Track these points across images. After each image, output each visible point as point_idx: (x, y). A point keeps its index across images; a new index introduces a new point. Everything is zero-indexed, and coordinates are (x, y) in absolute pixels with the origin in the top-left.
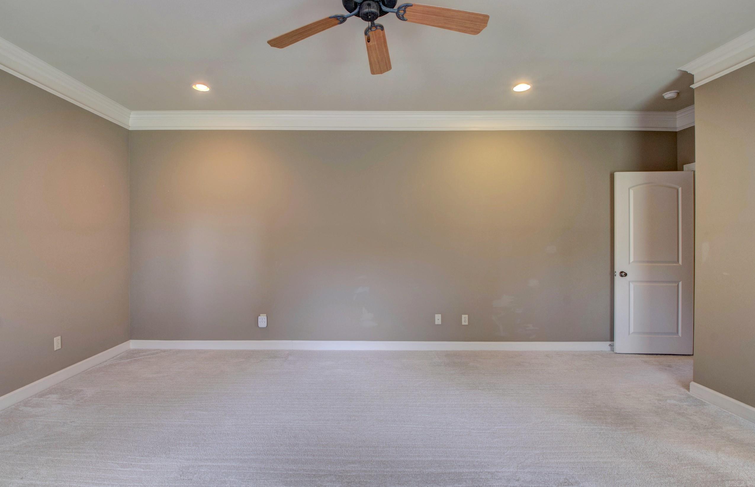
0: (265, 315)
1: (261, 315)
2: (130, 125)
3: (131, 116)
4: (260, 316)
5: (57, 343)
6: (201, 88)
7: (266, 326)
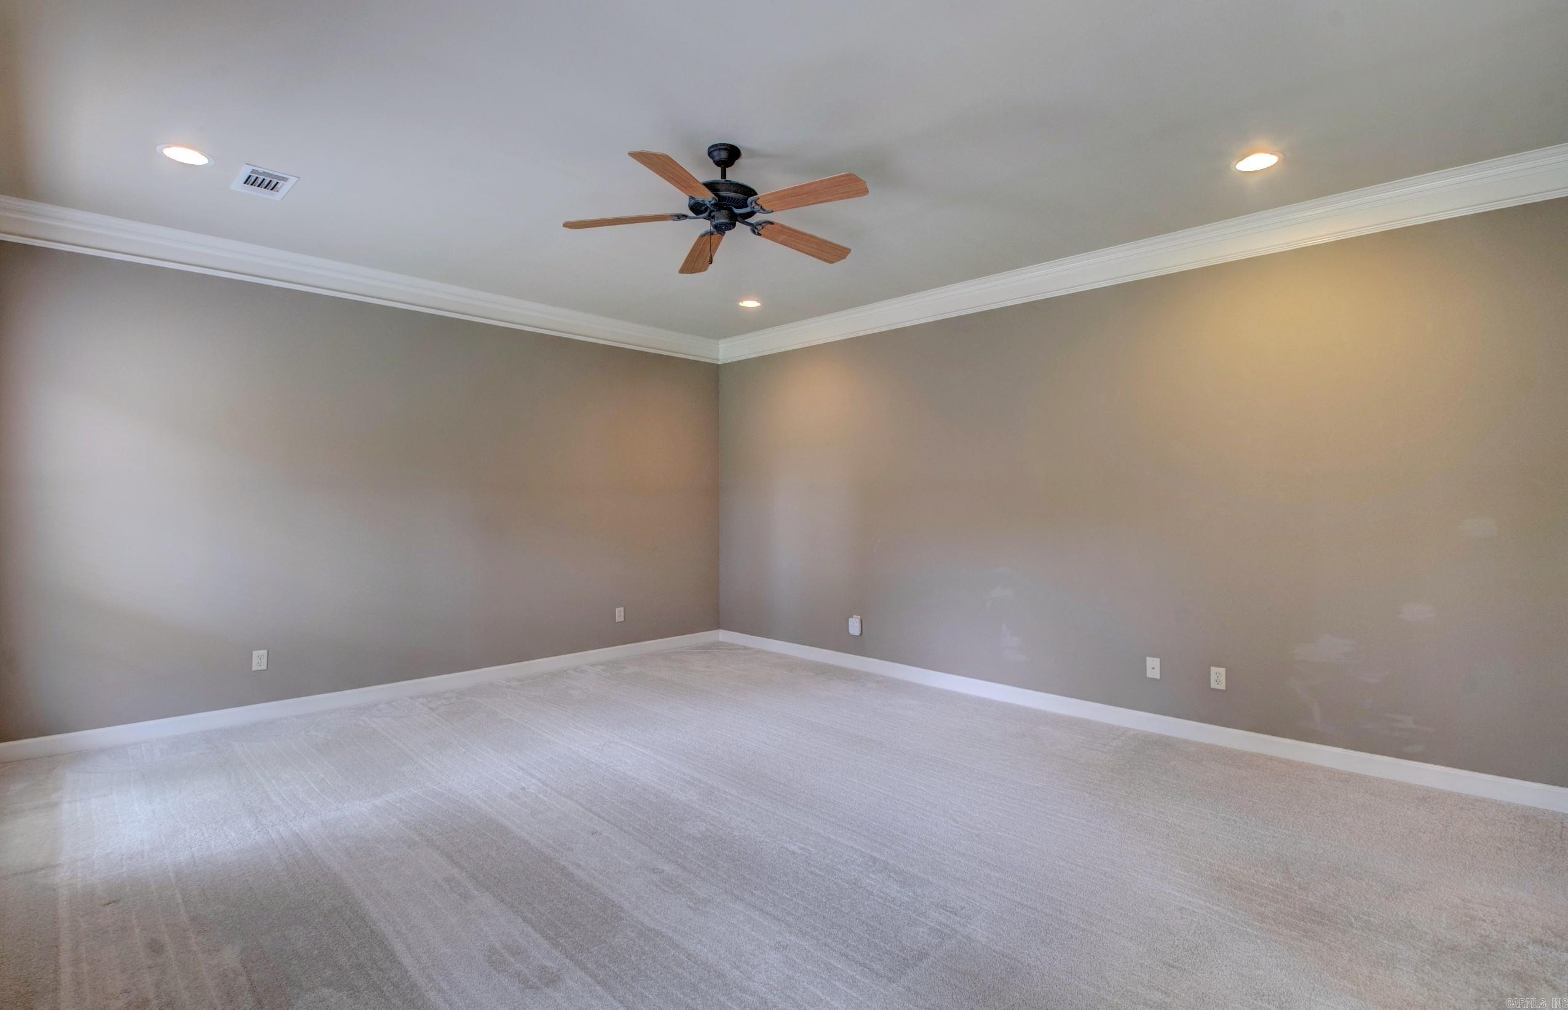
0: (859, 617)
1: (854, 616)
2: (720, 357)
3: (720, 346)
4: (852, 617)
5: (620, 614)
6: (750, 304)
7: (860, 632)
